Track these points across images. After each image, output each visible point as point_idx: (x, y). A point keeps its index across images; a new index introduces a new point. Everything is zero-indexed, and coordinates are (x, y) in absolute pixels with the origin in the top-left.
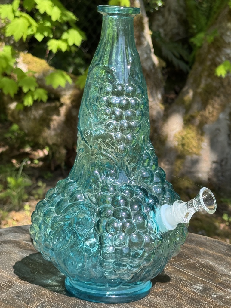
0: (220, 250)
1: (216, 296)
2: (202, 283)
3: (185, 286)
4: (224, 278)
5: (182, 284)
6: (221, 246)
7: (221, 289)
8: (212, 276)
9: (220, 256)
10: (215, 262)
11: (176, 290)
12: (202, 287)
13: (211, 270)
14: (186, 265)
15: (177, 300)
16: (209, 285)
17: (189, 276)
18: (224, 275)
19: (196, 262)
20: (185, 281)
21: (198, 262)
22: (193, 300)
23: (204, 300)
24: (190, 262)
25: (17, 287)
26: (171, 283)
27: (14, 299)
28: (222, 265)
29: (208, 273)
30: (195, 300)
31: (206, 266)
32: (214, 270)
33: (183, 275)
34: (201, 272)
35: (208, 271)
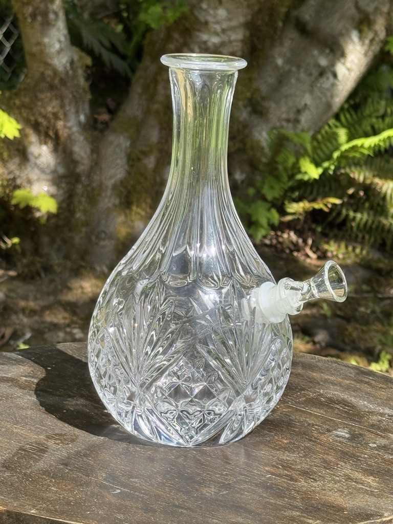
0: (346, 376)
1: (376, 446)
2: (344, 428)
3: (320, 433)
4: (375, 418)
5: (314, 430)
6: (344, 368)
7: (378, 435)
8: (354, 415)
9: (351, 384)
10: (347, 393)
11: (311, 440)
12: (346, 433)
13: (348, 406)
14: (305, 401)
15: (319, 456)
16: (357, 430)
17: (319, 417)
18: (372, 413)
19: (319, 395)
20: (316, 425)
21: (321, 395)
22: (345, 453)
23: (362, 453)
24: (309, 396)
25: (54, 451)
26: (297, 430)
27: (61, 469)
28: (360, 398)
29: (346, 412)
30: (347, 454)
31: (337, 400)
32: (353, 406)
33: (308, 416)
34: (334, 410)
35: (345, 409)
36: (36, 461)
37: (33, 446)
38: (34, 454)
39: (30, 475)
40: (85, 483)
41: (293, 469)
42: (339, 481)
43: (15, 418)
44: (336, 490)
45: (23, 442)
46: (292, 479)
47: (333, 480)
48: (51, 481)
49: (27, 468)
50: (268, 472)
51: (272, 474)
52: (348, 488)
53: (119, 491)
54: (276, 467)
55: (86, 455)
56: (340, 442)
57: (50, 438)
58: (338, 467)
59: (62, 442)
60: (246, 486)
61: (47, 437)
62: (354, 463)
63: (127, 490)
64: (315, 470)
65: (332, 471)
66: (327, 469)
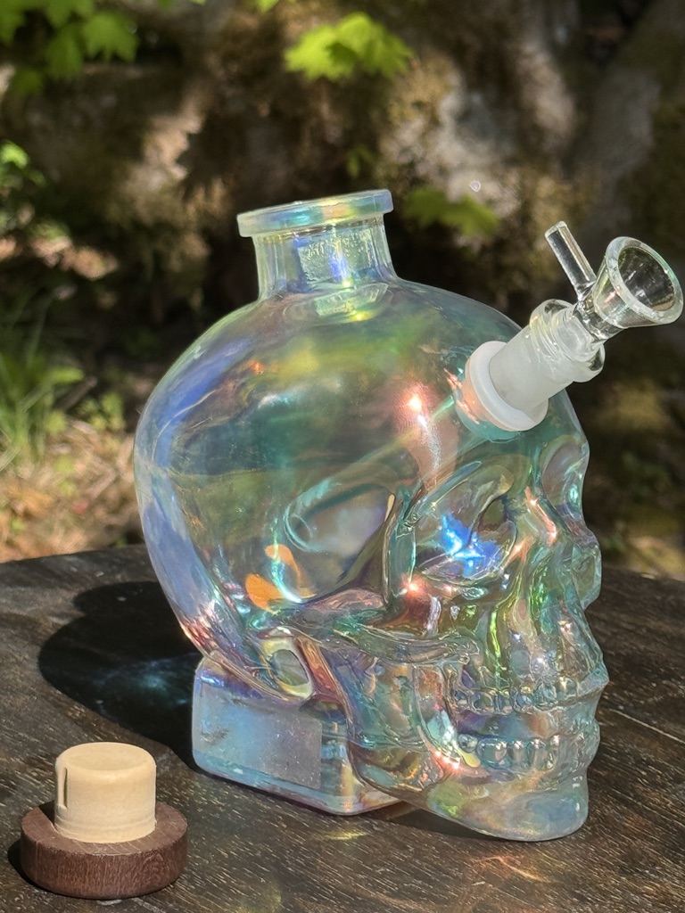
3: (654, 785)
5: (642, 777)
11: (623, 801)
14: (659, 704)
17: (670, 746)
20: (654, 764)
24: (675, 691)
33: (647, 742)
53: (119, 901)
58: (653, 872)
61: (30, 761)
65: (634, 880)
66: (627, 873)
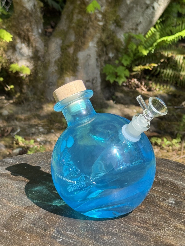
0: (171, 167)
2: (172, 198)
3: (160, 201)
5: (157, 200)
6: (169, 163)
8: (176, 190)
9: (173, 172)
10: (172, 178)
11: (156, 206)
12: (173, 201)
13: (173, 185)
15: (161, 215)
16: (178, 199)
17: (159, 192)
19: (158, 179)
20: (158, 197)
21: (159, 179)
22: (173, 213)
23: (182, 213)
25: (28, 216)
26: (149, 200)
27: (32, 227)
28: (179, 180)
29: (172, 189)
30: (175, 214)
31: (167, 182)
32: (175, 185)
33: (154, 192)
34: (166, 188)
35: (171, 187)
36: (20, 222)
37: (18, 214)
38: (18, 218)
39: (17, 232)
40: (44, 235)
41: (148, 223)
42: (172, 230)
43: (9, 197)
44: (171, 236)
45: (12, 212)
46: (148, 229)
47: (169, 229)
48: (27, 235)
49: (15, 227)
50: (136, 225)
51: (138, 227)
52: (177, 234)
53: (61, 240)
54: (140, 222)
55: (44, 218)
56: (171, 207)
57: (26, 209)
58: (171, 222)
59: (33, 211)
60: (125, 235)
61: (25, 208)
62: (178, 219)
63: (65, 239)
64: (159, 223)
65: (168, 224)
66: (166, 223)
